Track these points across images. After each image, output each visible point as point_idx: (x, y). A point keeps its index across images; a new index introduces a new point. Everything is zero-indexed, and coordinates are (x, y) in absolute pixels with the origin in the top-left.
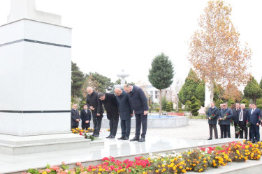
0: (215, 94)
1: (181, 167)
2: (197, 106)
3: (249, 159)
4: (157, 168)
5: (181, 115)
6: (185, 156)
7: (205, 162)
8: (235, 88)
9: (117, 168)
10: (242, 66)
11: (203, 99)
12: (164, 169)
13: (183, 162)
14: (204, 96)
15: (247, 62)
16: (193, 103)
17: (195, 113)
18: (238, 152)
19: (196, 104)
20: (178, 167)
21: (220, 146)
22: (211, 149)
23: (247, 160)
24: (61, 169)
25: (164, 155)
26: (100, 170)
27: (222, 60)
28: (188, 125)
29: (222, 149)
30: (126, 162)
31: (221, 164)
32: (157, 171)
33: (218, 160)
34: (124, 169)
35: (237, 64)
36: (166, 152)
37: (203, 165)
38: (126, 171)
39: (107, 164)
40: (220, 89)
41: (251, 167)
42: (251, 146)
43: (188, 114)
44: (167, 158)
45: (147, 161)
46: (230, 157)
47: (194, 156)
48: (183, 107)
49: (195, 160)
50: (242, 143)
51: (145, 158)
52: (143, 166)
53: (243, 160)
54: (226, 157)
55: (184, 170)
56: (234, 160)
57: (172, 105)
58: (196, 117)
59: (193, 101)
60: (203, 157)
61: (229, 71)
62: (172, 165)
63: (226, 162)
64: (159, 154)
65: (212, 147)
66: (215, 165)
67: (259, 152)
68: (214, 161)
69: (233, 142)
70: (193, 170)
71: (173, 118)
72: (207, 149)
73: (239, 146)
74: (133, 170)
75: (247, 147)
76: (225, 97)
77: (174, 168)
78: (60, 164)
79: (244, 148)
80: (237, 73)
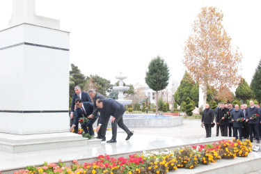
0: (208, 96)
1: (172, 164)
2: (191, 106)
3: (238, 156)
4: (149, 165)
5: (177, 115)
6: (177, 154)
7: (195, 159)
8: (227, 89)
9: (111, 165)
10: (233, 68)
11: (197, 100)
12: (157, 166)
13: (174, 160)
14: (198, 96)
15: (238, 65)
16: (188, 104)
17: (189, 113)
18: (227, 149)
19: (191, 104)
20: (170, 164)
21: (211, 144)
22: (202, 147)
23: (236, 157)
24: (58, 166)
25: (157, 153)
26: (95, 167)
27: (215, 63)
28: (182, 124)
29: (213, 147)
30: (121, 159)
31: (211, 162)
32: (150, 168)
33: (208, 157)
34: (118, 166)
35: (229, 67)
36: (159, 150)
37: (194, 161)
38: (119, 168)
39: (102, 161)
40: (213, 90)
41: (239, 164)
42: (239, 144)
43: (183, 114)
44: (159, 155)
45: (140, 158)
46: (220, 154)
47: (185, 153)
48: (179, 107)
49: (186, 157)
50: (232, 141)
51: (139, 155)
52: (137, 164)
53: (232, 157)
54: (216, 154)
55: (175, 167)
56: (223, 157)
57: (168, 106)
58: (190, 117)
59: (188, 102)
60: (194, 155)
61: (222, 74)
62: (163, 162)
63: (216, 159)
64: (152, 152)
65: (203, 145)
66: (205, 162)
67: (247, 149)
68: (204, 158)
69: (223, 141)
70: (184, 167)
71: (169, 118)
72: (198, 147)
73: (228, 144)
74: (127, 167)
75: (236, 144)
76: (218, 98)
77: (166, 165)
78: (57, 161)
79: (233, 146)
80: (229, 75)
